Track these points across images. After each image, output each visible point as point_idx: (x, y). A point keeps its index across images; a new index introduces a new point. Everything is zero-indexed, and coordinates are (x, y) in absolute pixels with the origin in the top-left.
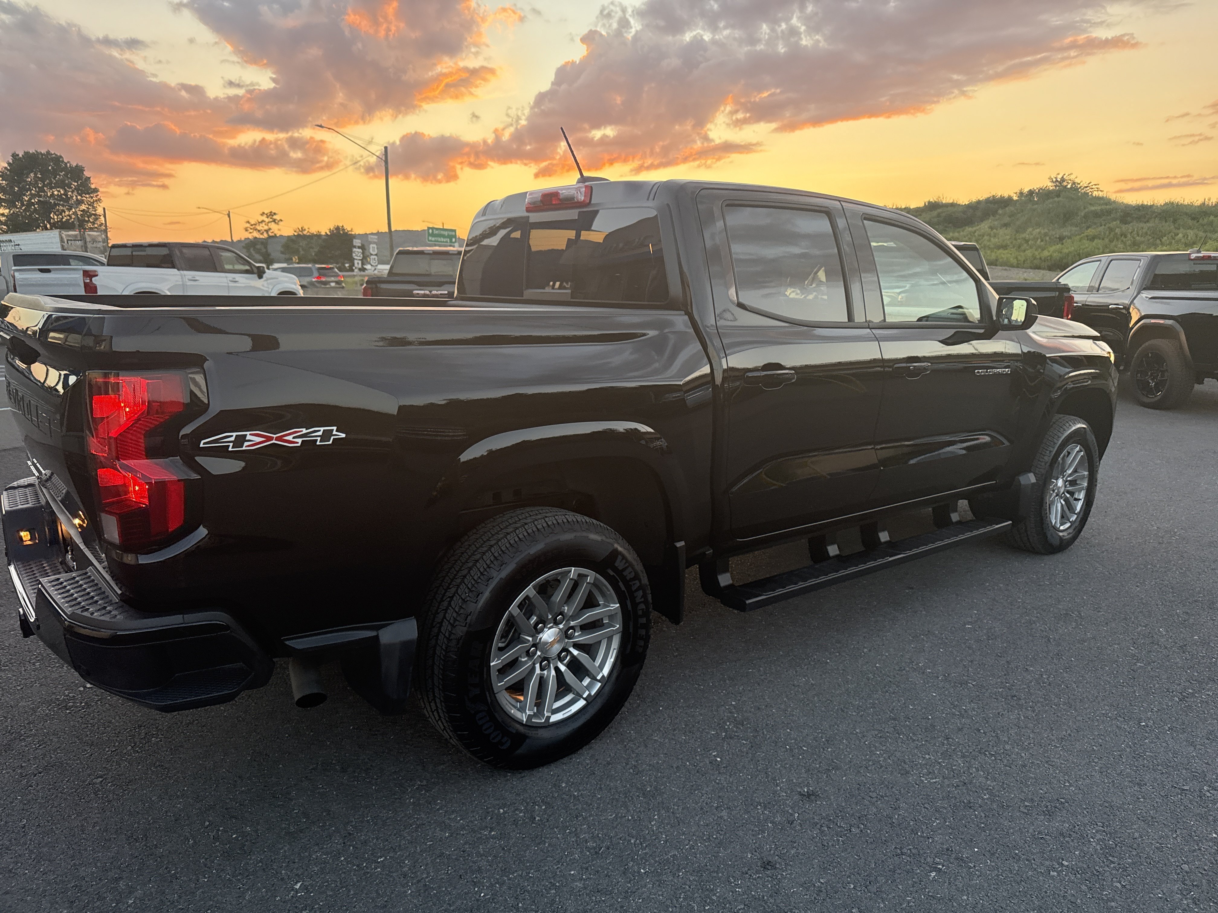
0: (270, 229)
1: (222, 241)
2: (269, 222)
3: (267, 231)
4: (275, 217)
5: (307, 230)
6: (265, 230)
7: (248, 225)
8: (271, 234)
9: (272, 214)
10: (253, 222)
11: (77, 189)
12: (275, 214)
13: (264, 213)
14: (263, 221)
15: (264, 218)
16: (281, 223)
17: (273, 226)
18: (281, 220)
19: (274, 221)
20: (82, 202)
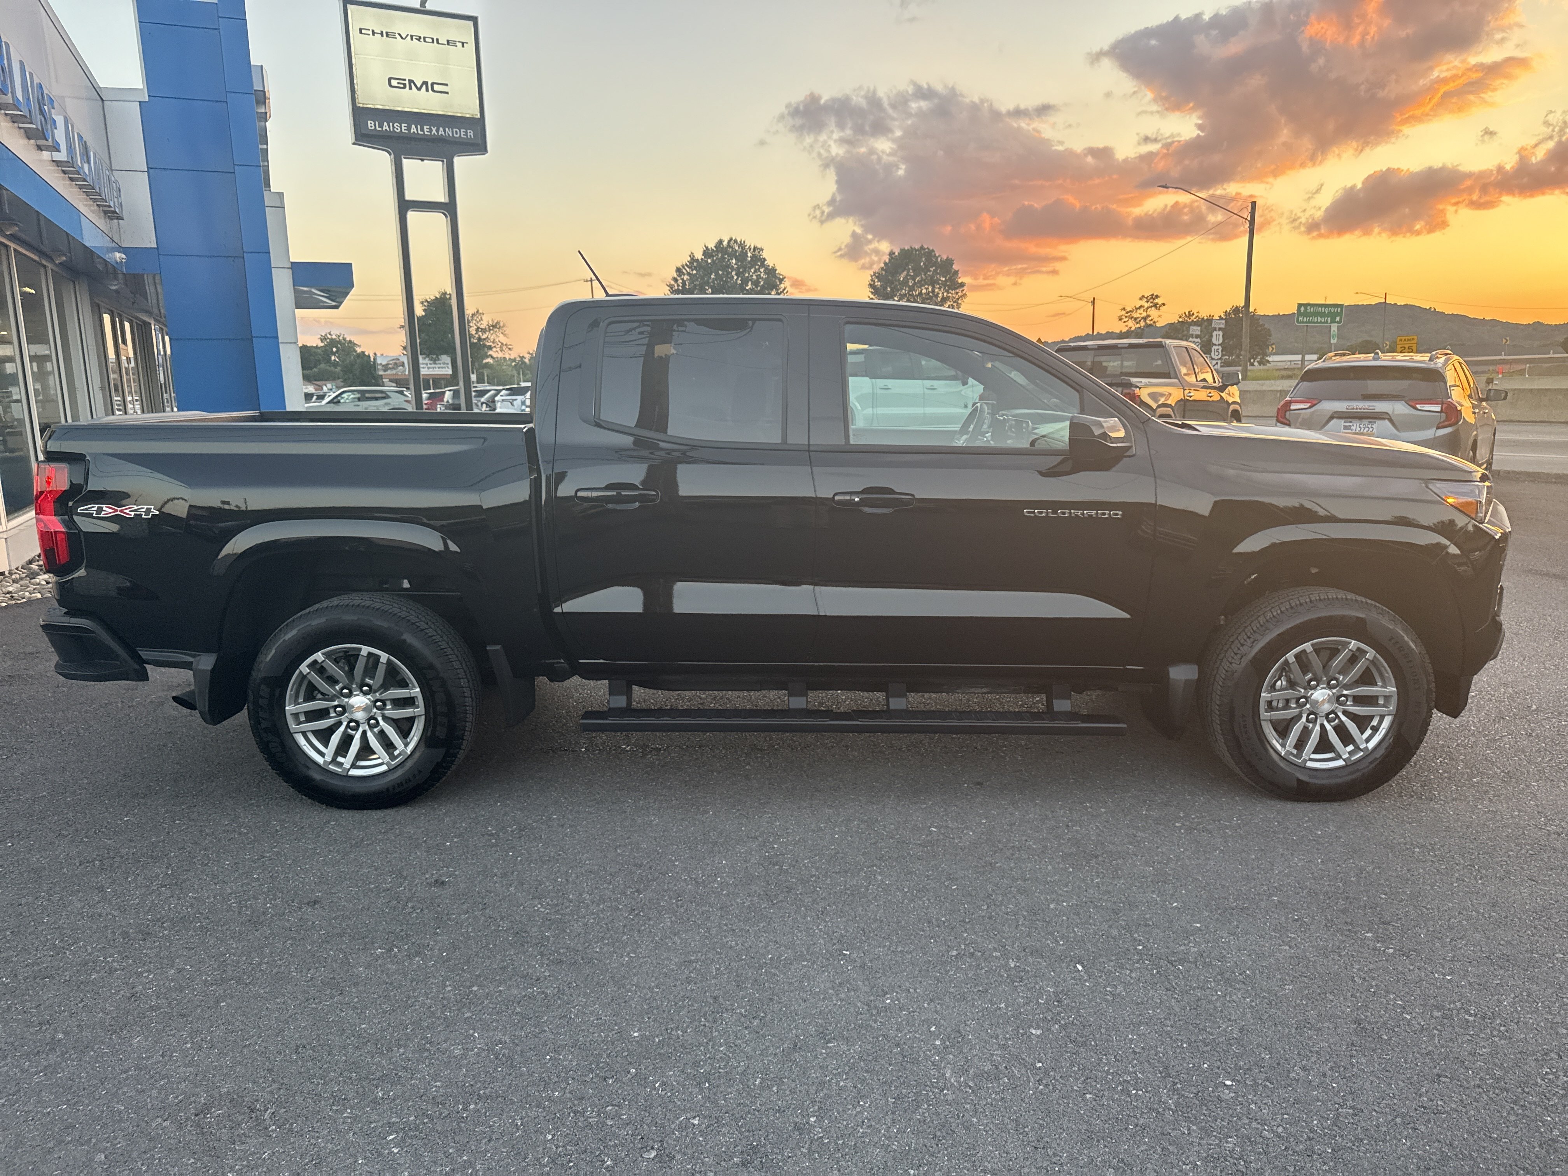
0: (1149, 316)
1: (1108, 332)
2: (1148, 308)
3: (1145, 319)
4: (1156, 301)
5: (1196, 314)
6: (1143, 318)
7: (1123, 313)
8: (1148, 322)
9: (1154, 297)
10: (1128, 309)
11: (944, 284)
12: (1157, 297)
13: (1143, 296)
14: (1141, 307)
15: (1143, 303)
16: (1162, 308)
17: (1153, 312)
18: (1164, 304)
19: (1155, 305)
20: (948, 298)
